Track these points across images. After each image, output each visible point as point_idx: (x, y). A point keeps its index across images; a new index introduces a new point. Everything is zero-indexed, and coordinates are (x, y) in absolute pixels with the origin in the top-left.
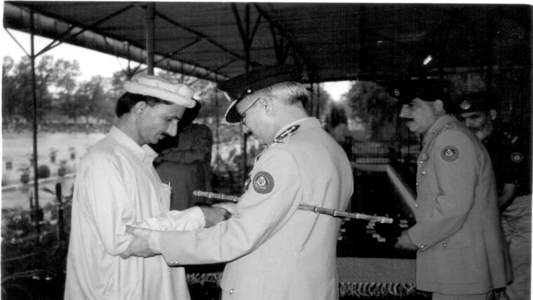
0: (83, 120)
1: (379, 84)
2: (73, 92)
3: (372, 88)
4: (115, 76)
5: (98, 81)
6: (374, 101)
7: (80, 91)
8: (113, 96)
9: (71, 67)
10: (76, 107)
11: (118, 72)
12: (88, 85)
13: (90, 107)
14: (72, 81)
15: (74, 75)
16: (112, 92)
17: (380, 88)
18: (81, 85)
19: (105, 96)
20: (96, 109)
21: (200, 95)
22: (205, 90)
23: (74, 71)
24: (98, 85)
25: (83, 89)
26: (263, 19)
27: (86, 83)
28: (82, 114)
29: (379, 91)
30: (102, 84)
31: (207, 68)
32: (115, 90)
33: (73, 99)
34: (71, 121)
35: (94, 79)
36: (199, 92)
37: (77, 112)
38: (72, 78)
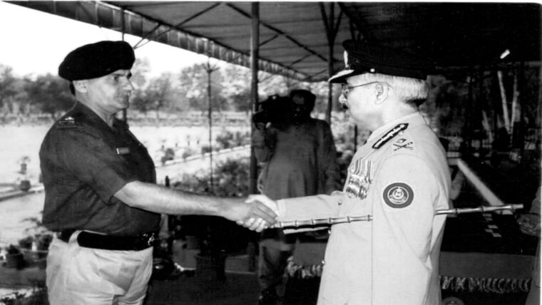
0: (152, 114)
1: (448, 78)
2: (144, 88)
3: (440, 82)
4: (183, 72)
5: (167, 77)
6: (443, 95)
7: (150, 87)
8: (181, 91)
9: (142, 64)
10: (147, 102)
11: (185, 69)
12: (159, 80)
13: (160, 102)
14: (143, 77)
15: (145, 71)
16: (180, 88)
17: (449, 82)
18: (151, 81)
19: (174, 92)
20: (165, 103)
21: (265, 90)
22: (270, 85)
23: (146, 68)
24: (167, 80)
25: (153, 85)
26: (344, 15)
27: (156, 79)
28: (152, 109)
29: (448, 85)
30: (171, 80)
31: (280, 64)
32: (183, 85)
33: (144, 95)
34: (141, 116)
35: (163, 75)
36: (265, 87)
37: (148, 107)
38: (142, 74)
